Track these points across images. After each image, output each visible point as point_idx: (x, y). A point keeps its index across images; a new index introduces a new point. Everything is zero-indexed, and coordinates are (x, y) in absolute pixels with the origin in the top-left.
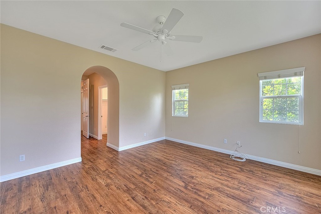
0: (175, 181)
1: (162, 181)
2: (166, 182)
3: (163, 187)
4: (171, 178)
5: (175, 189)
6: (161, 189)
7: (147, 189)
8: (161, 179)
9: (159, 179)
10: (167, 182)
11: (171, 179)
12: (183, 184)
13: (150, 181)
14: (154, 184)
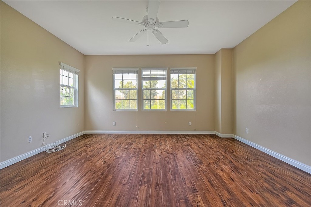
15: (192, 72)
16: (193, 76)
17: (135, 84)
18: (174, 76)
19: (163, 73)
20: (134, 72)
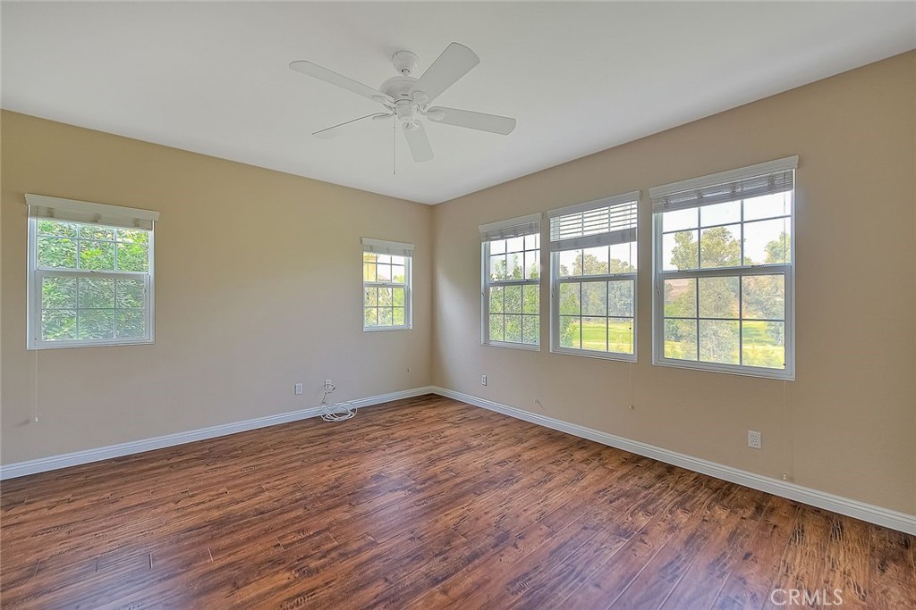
17: (532, 264)
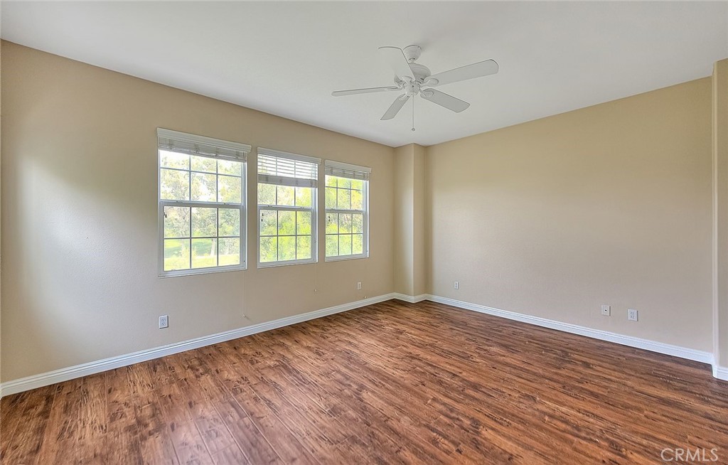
0: (381, 401)
1: (411, 403)
2: (403, 400)
3: (408, 389)
4: (389, 410)
5: (384, 385)
6: (411, 386)
7: (438, 387)
8: (413, 410)
9: (419, 409)
10: (399, 401)
11: (391, 408)
12: (364, 395)
13: (442, 404)
14: (429, 396)
15: (364, 178)
16: (360, 184)
18: (329, 180)
19: (307, 170)
20: (237, 157)
